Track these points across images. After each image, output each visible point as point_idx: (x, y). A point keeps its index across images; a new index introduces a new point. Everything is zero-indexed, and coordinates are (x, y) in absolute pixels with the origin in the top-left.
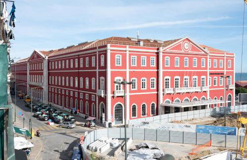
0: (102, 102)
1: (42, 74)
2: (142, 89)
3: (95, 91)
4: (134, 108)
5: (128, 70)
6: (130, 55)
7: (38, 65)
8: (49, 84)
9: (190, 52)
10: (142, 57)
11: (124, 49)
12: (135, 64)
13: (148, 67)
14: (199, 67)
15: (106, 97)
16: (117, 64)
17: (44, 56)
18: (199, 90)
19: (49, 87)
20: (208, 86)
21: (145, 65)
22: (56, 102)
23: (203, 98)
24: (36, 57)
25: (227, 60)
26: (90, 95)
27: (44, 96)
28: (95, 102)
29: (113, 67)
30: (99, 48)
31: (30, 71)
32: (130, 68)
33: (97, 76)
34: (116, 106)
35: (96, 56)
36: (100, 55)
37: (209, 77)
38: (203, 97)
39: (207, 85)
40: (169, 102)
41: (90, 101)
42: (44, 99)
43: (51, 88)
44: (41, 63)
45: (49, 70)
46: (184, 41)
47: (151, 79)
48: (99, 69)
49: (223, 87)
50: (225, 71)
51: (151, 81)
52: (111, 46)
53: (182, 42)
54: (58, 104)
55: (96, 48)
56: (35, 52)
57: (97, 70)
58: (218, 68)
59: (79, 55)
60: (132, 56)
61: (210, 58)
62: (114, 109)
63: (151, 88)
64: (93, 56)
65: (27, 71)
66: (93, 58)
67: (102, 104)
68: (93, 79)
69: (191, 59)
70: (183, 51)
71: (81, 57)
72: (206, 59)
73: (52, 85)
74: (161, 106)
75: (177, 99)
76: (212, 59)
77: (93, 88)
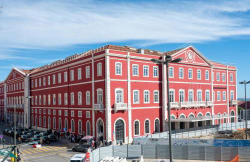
0: (100, 119)
1: (22, 94)
2: (145, 103)
3: (91, 106)
4: (136, 125)
5: (129, 81)
6: (131, 63)
7: (17, 85)
8: (31, 105)
9: (194, 63)
10: (144, 66)
11: (125, 56)
12: (136, 74)
13: (151, 78)
14: (203, 80)
15: (104, 111)
16: (117, 73)
17: (24, 74)
18: (204, 105)
19: (31, 109)
20: (213, 101)
21: (148, 76)
22: (40, 125)
23: (208, 114)
24: (14, 75)
25: (229, 73)
26: (84, 112)
27: (25, 119)
28: (91, 120)
29: (112, 76)
30: (95, 55)
31: (7, 93)
32: (132, 78)
33: (93, 88)
34: (117, 122)
35: (91, 65)
36: (96, 64)
37: (213, 91)
38: (208, 112)
39: (211, 100)
40: (174, 118)
41: (84, 119)
42: (25, 122)
43: (34, 109)
44: (21, 82)
45: (31, 89)
46: (188, 50)
47: (154, 91)
48: (95, 80)
49: (226, 102)
50: (228, 85)
51: (154, 94)
52: (110, 52)
53: (186, 51)
54: (42, 127)
55: (90, 56)
56: (14, 70)
57: (93, 82)
58: (221, 82)
59: (68, 67)
60: (133, 65)
61: (213, 71)
62: (115, 126)
63: (155, 102)
64: (87, 65)
65: (3, 93)
66: (88, 69)
67: (100, 121)
68: (88, 92)
69: (195, 70)
70: (187, 62)
71: (72, 69)
72: (210, 71)
73: (35, 106)
74: (166, 122)
75: (183, 114)
76: (215, 72)
77: (88, 103)
